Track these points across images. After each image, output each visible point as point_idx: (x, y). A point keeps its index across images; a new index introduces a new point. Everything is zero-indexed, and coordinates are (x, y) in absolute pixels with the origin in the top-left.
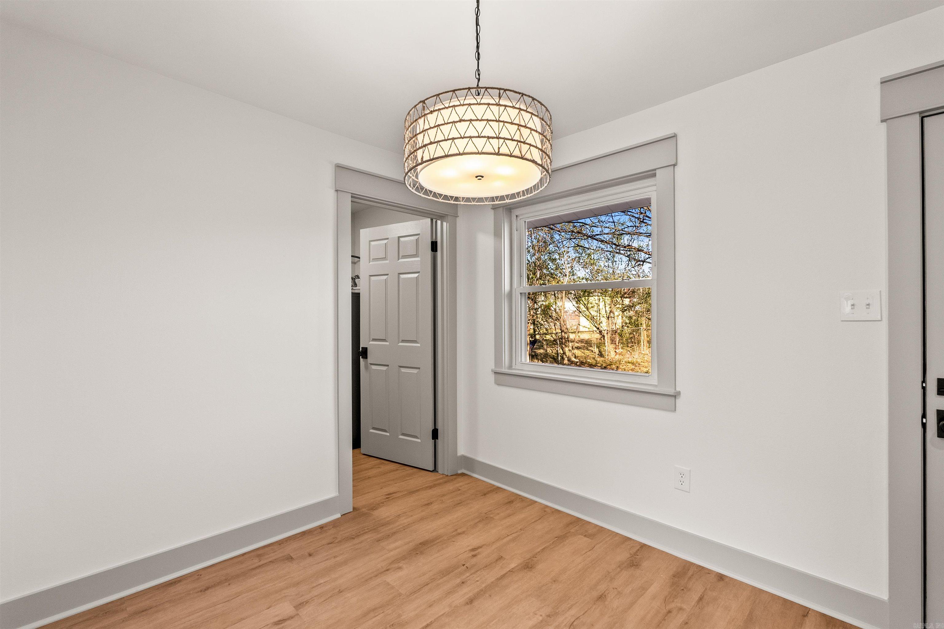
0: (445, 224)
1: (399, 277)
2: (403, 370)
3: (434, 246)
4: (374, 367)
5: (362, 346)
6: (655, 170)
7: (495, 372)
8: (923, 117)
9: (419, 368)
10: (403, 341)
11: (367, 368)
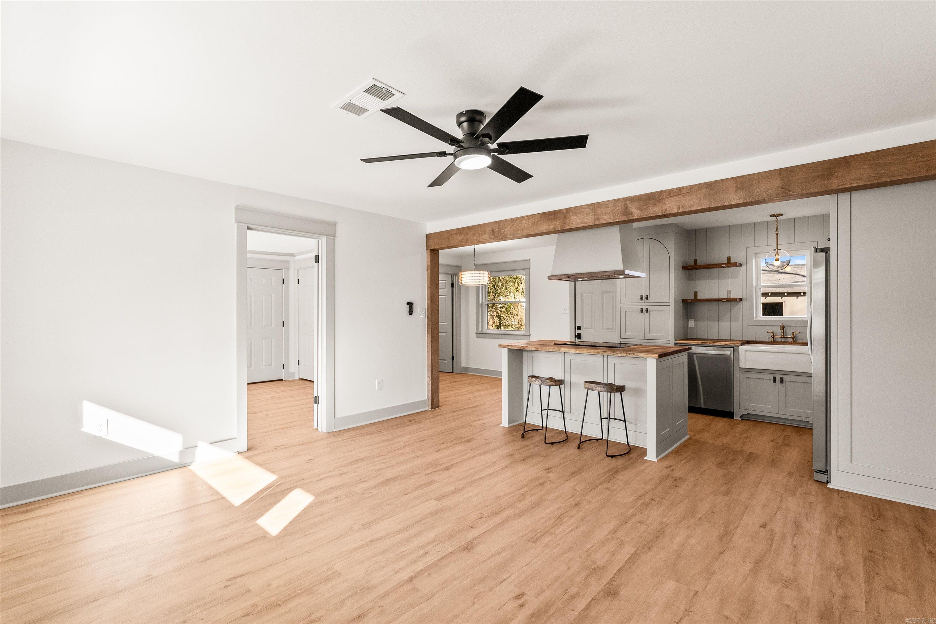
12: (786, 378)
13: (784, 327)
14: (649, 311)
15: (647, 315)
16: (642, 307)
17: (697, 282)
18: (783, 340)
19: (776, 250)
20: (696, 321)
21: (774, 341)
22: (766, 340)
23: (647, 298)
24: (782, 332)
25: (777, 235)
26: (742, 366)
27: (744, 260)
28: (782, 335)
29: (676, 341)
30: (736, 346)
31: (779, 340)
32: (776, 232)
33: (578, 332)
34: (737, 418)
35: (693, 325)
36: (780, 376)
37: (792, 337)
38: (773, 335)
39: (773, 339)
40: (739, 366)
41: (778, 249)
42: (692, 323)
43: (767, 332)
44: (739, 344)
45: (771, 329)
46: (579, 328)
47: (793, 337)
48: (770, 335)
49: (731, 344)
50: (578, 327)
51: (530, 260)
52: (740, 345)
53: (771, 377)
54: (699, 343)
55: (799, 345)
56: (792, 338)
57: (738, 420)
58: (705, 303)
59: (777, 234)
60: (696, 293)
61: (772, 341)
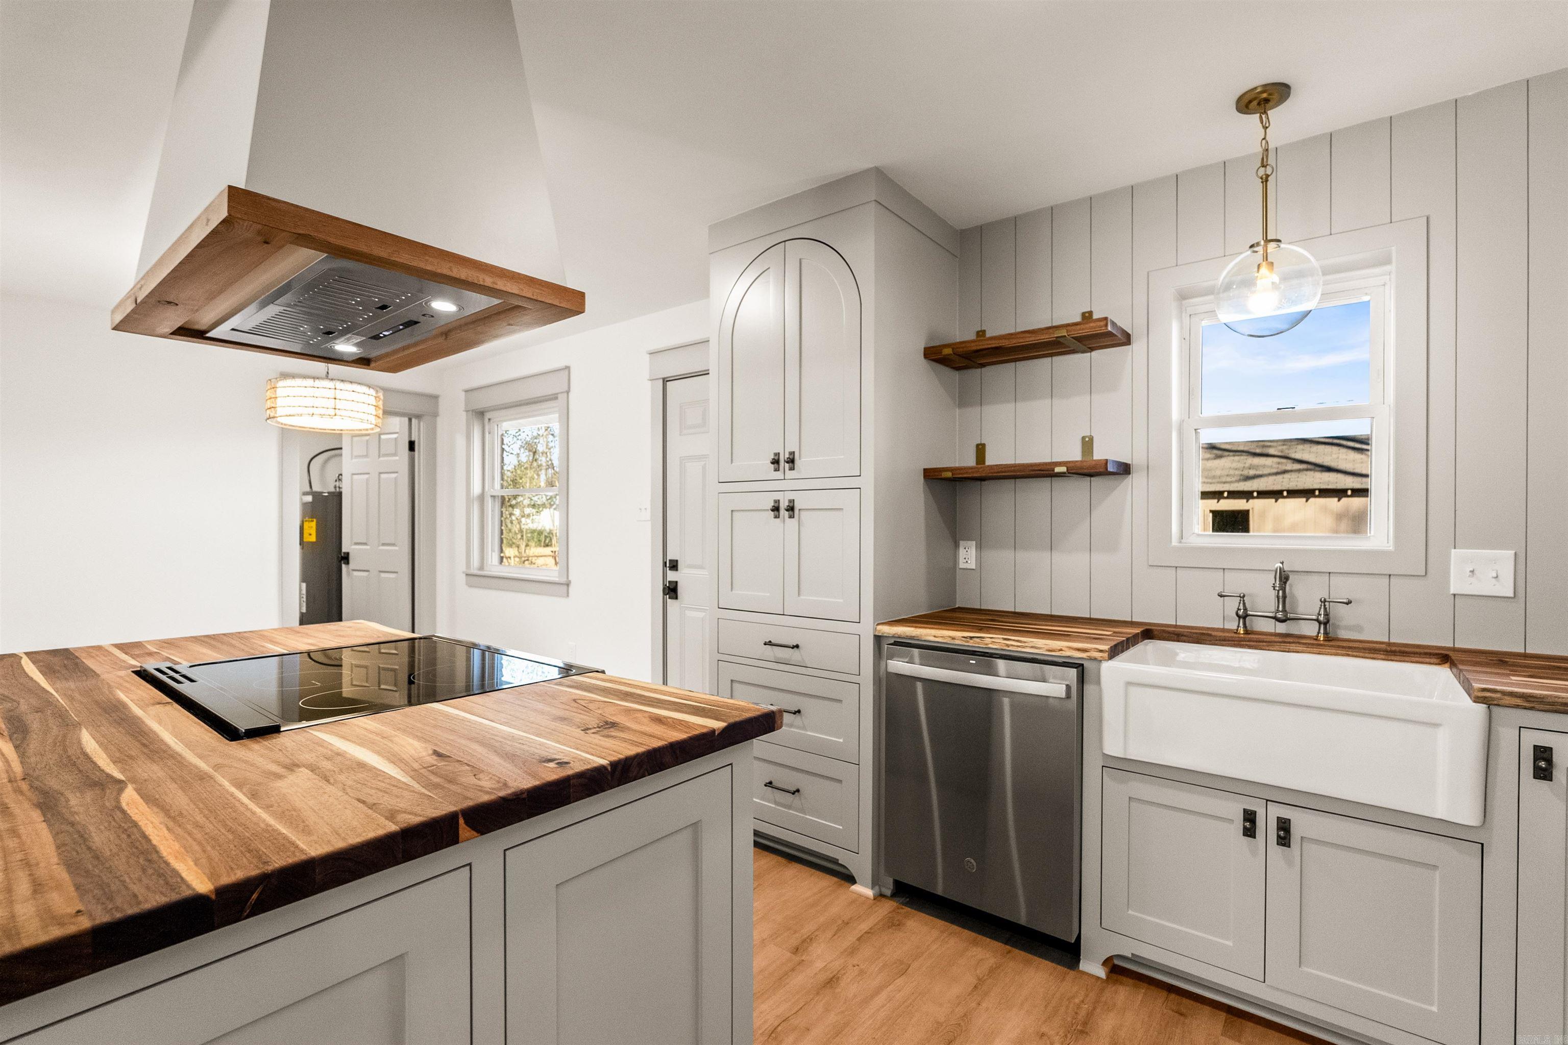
0: (422, 424)
1: (379, 477)
2: (383, 575)
3: (412, 446)
4: (355, 573)
5: (344, 550)
6: (557, 394)
7: (467, 575)
8: (665, 381)
9: (397, 572)
10: (383, 544)
11: (348, 574)
12: (1301, 823)
13: (1287, 578)
14: (796, 512)
15: (792, 524)
16: (777, 496)
17: (985, 408)
18: (1281, 628)
19: (1258, 244)
20: (979, 547)
21: (1247, 632)
22: (1215, 622)
23: (791, 461)
24: (1278, 597)
25: (1267, 181)
26: (1113, 746)
27: (1140, 321)
28: (1278, 611)
29: (879, 627)
30: (1091, 659)
31: (1268, 626)
32: (1262, 172)
33: (672, 576)
34: (1092, 966)
35: (972, 565)
36: (1276, 811)
37: (1317, 620)
38: (1241, 607)
39: (1245, 624)
40: (1101, 748)
41: (1267, 241)
42: (968, 556)
43: (1221, 596)
44: (1101, 651)
45: (1236, 583)
46: (674, 566)
47: (1322, 618)
48: (1233, 605)
49: (1070, 648)
50: (670, 560)
51: (568, 368)
52: (1106, 655)
53: (1234, 809)
54: (953, 639)
55: (1348, 655)
56: (1320, 623)
57: (1098, 978)
58: (1009, 484)
59: (1265, 180)
60: (981, 450)
61: (1236, 632)
